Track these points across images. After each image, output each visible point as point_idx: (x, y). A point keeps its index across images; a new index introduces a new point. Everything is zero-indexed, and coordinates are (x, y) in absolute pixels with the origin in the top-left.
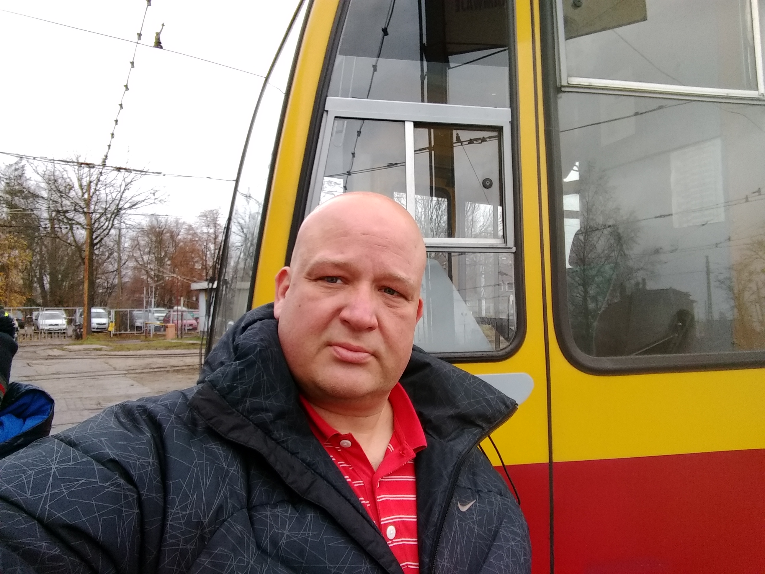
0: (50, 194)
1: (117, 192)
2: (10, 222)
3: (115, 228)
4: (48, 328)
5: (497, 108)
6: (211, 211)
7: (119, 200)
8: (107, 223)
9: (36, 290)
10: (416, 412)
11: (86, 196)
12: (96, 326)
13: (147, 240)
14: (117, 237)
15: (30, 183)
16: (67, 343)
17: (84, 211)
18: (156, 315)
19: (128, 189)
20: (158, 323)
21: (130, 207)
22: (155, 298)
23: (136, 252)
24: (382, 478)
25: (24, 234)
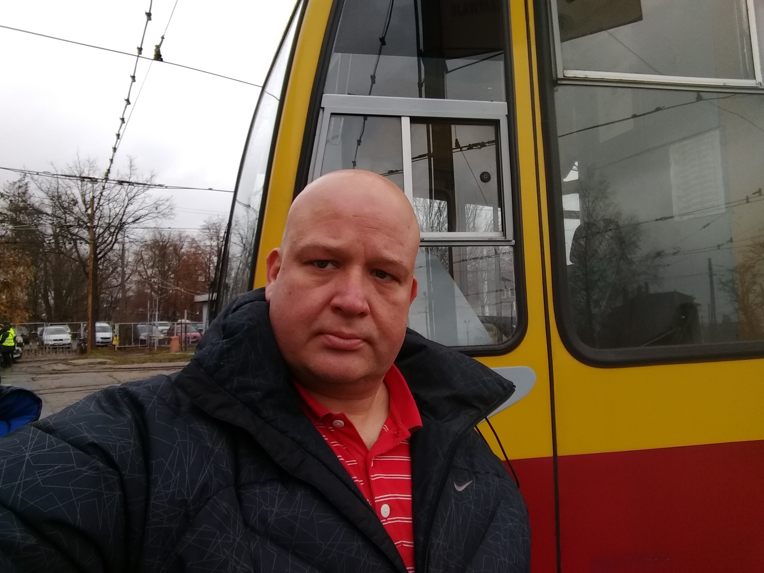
0: (54, 210)
1: (120, 206)
2: (15, 239)
3: (118, 243)
4: (53, 343)
5: (493, 102)
6: (214, 224)
7: (122, 214)
8: (110, 238)
9: (41, 306)
10: (412, 393)
11: (89, 211)
12: (101, 340)
13: (150, 254)
14: (121, 252)
15: (34, 200)
16: (71, 358)
17: (87, 225)
18: (160, 328)
19: (132, 204)
20: (162, 335)
21: (134, 222)
22: (159, 310)
23: (140, 267)
24: (376, 458)
25: (28, 251)
